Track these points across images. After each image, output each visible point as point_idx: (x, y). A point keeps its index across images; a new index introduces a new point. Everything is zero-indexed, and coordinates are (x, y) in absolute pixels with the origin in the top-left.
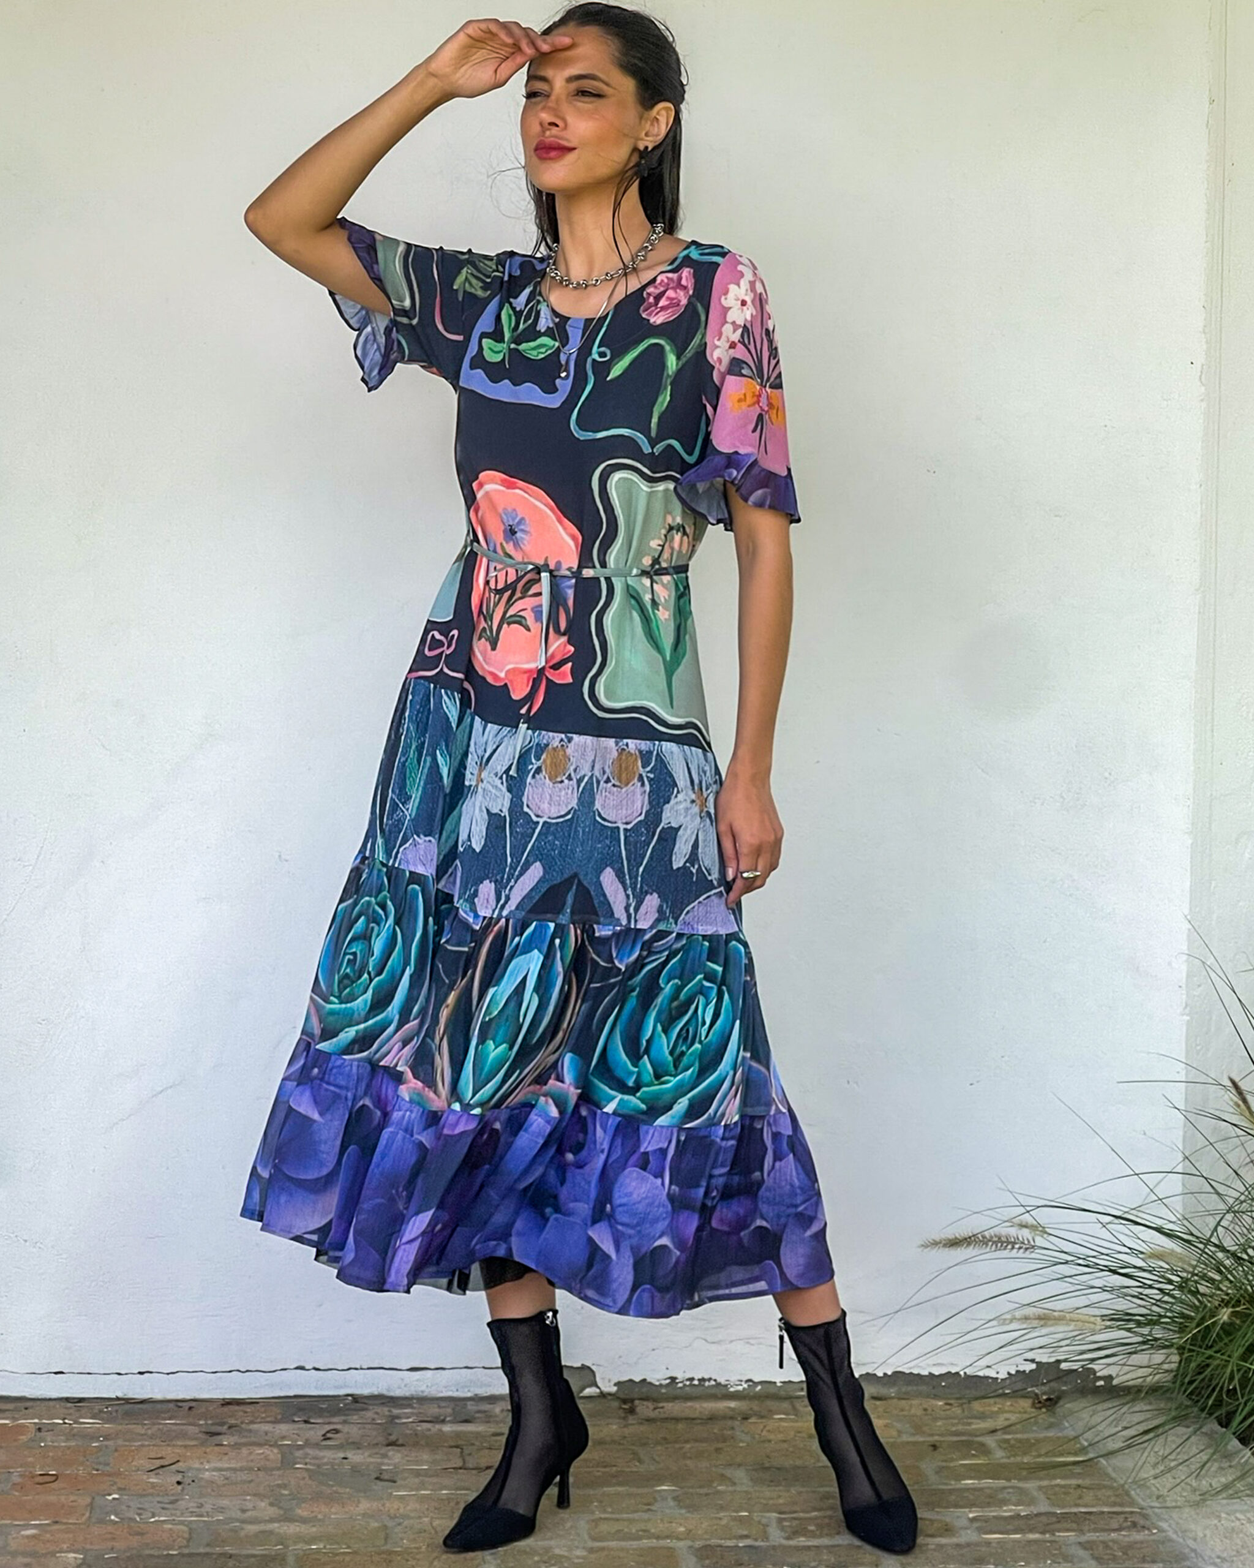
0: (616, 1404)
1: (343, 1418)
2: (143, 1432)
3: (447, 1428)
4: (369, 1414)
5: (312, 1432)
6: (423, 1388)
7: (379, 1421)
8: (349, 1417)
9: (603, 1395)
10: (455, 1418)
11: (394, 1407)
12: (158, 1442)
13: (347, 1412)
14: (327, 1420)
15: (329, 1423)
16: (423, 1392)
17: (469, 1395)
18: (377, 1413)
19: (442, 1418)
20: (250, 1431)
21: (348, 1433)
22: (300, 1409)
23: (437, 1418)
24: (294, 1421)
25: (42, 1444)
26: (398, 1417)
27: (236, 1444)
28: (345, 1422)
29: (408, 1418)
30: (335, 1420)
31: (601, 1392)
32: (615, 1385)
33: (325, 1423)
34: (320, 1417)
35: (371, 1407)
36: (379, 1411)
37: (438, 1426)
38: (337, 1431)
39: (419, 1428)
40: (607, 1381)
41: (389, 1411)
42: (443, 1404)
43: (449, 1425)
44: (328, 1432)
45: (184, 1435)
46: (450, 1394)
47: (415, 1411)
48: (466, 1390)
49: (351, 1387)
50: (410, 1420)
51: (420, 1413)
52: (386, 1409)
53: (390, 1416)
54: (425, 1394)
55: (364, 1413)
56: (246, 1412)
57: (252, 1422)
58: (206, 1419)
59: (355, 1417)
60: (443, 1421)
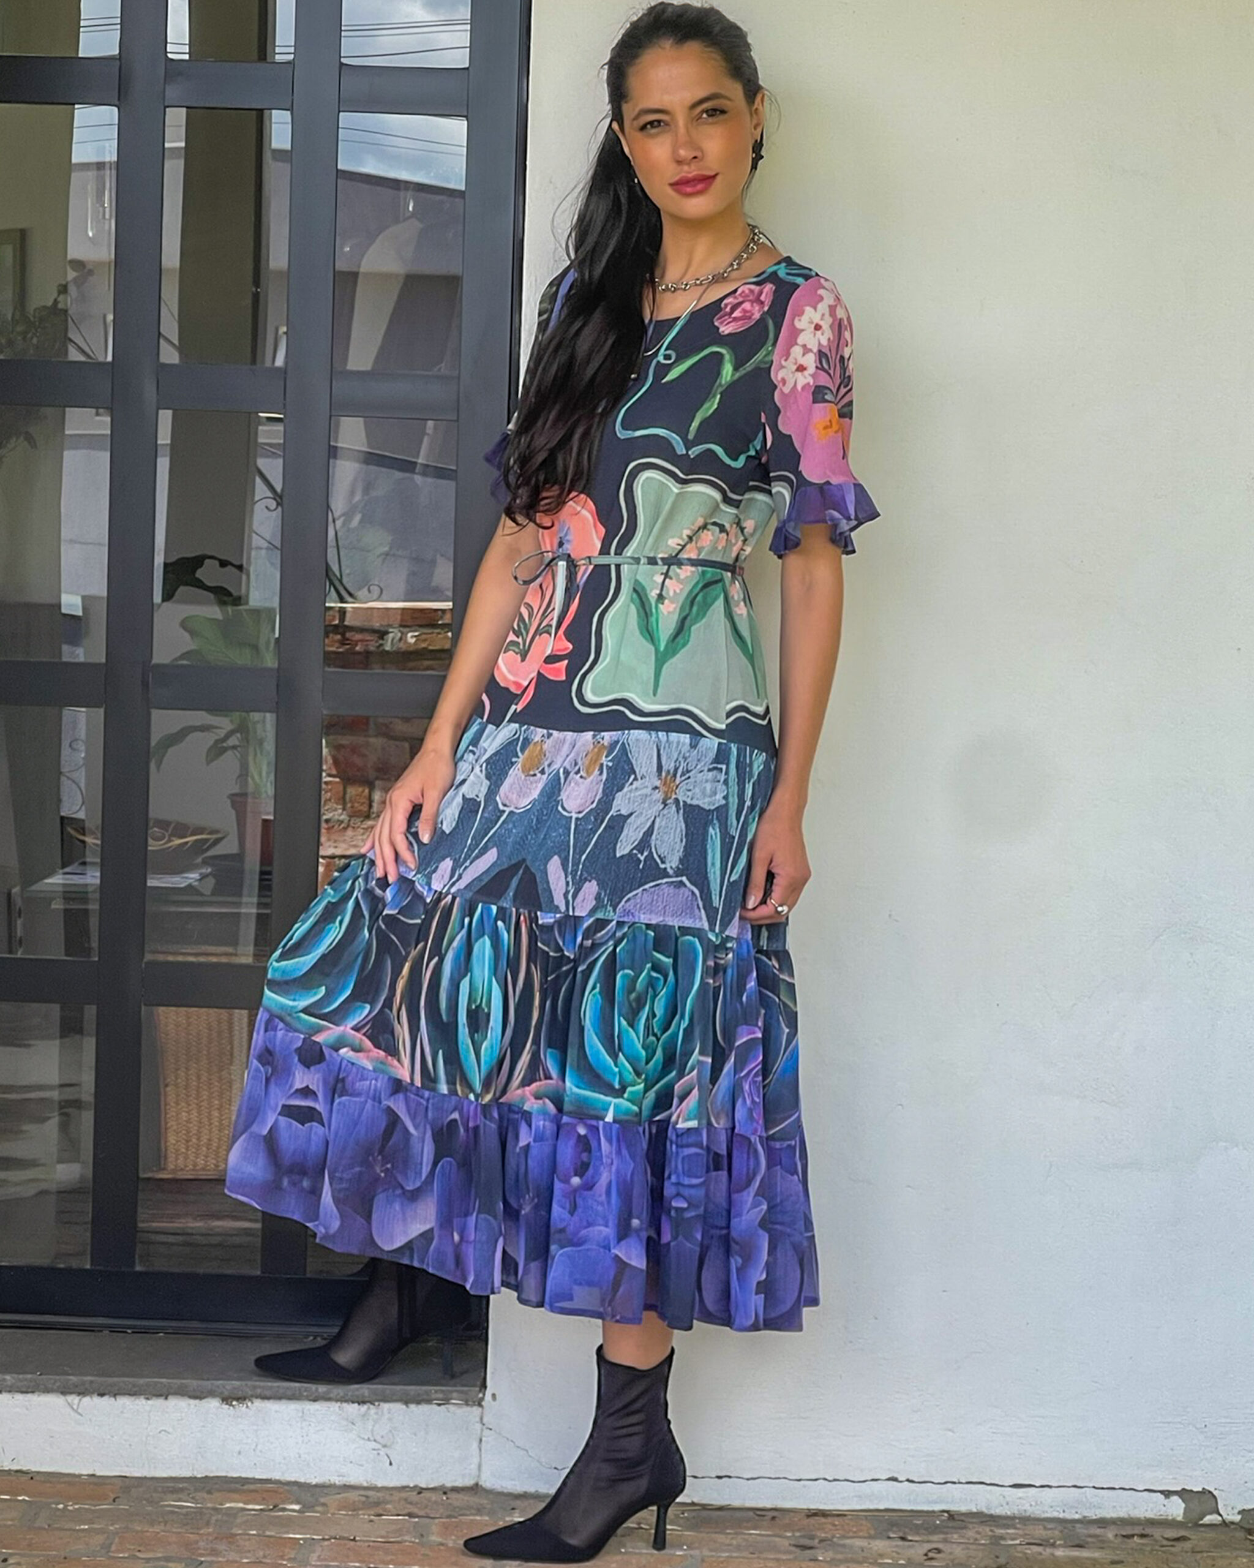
0: (1241, 1534)
1: (942, 1536)
2: (728, 1542)
3: (1060, 1553)
4: (970, 1533)
5: (912, 1551)
6: (1027, 1507)
7: (983, 1542)
8: (949, 1536)
9: (1225, 1524)
10: (1065, 1542)
11: (997, 1526)
12: (745, 1554)
13: (945, 1530)
14: (925, 1538)
15: (928, 1542)
16: (1025, 1511)
17: (1077, 1517)
18: (978, 1533)
19: (1052, 1541)
20: (844, 1546)
21: (951, 1553)
22: (893, 1524)
23: (1047, 1541)
24: (889, 1538)
25: (623, 1550)
26: (1002, 1538)
27: (833, 1560)
28: (945, 1541)
29: (1013, 1539)
30: (935, 1538)
31: (1224, 1521)
32: (1239, 1513)
33: (923, 1541)
34: (918, 1534)
35: (970, 1526)
36: (980, 1530)
37: (1049, 1550)
38: (939, 1551)
39: (1029, 1552)
40: (1230, 1508)
41: (992, 1531)
42: (1050, 1526)
43: (1061, 1549)
44: (930, 1551)
45: (774, 1548)
46: (1055, 1514)
47: (1020, 1532)
48: (1074, 1512)
49: (947, 1503)
50: (1018, 1542)
51: (1026, 1534)
52: (987, 1529)
53: (991, 1537)
54: (1028, 1514)
55: (964, 1531)
56: (835, 1525)
57: (843, 1537)
58: (793, 1531)
59: (955, 1536)
60: (1053, 1545)
